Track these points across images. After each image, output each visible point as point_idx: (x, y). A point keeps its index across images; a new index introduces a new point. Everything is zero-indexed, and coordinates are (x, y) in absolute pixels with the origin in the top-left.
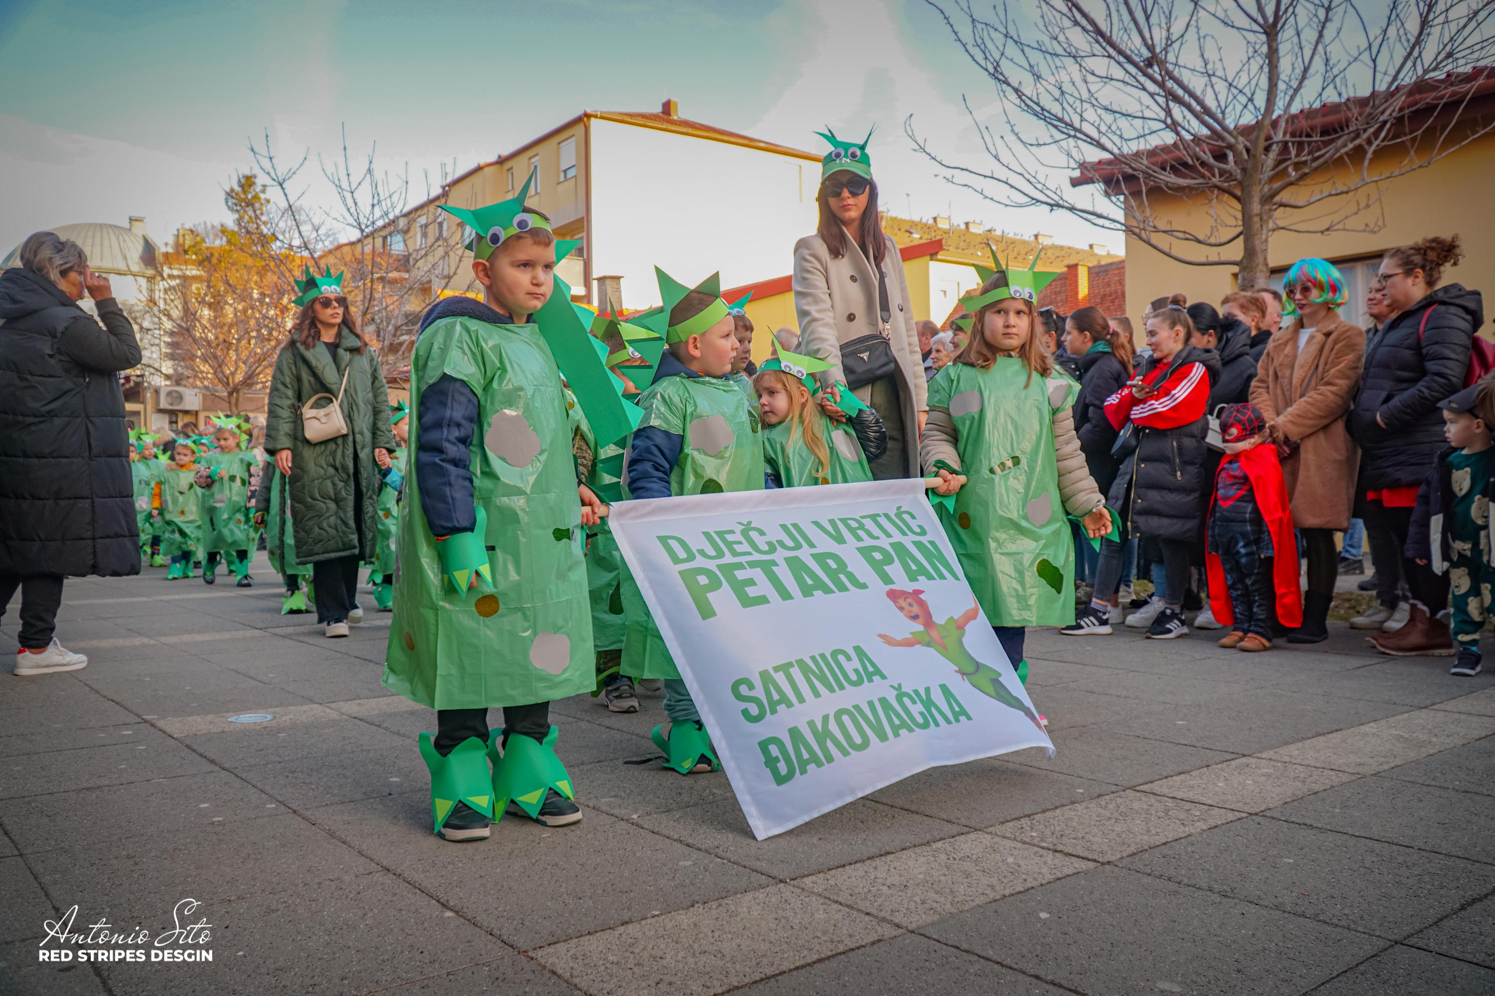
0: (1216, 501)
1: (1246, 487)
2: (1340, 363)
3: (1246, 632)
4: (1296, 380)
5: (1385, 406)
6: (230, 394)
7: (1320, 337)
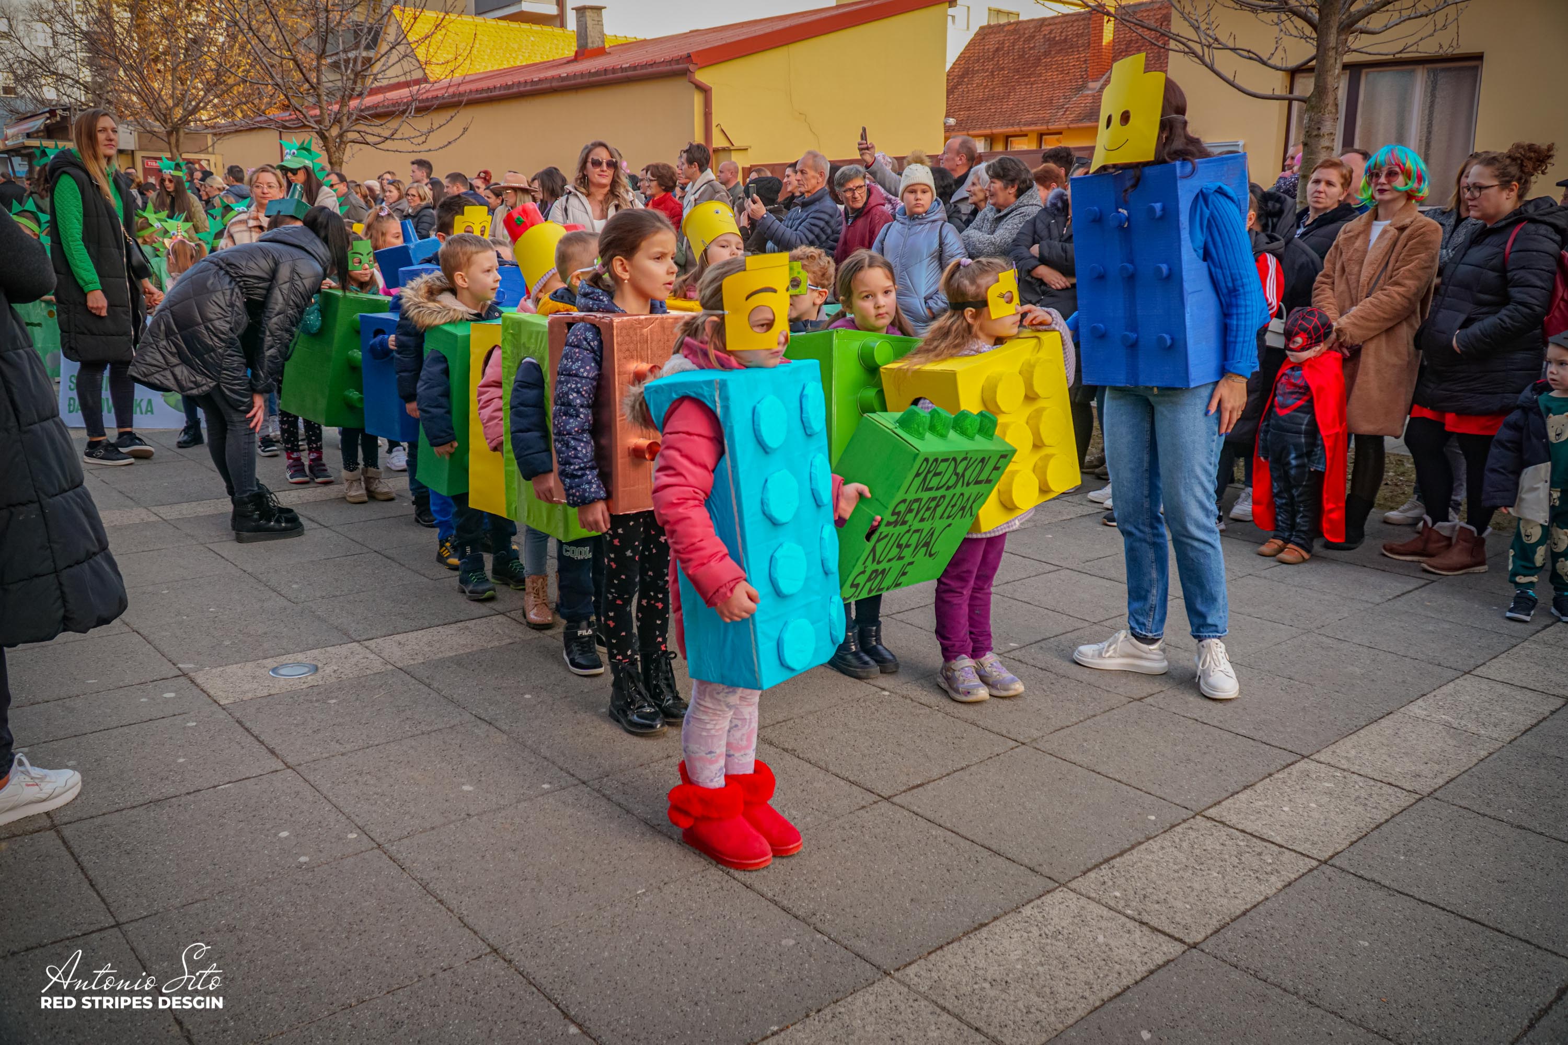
0: (1272, 406)
1: (1306, 398)
2: (1412, 261)
3: (1287, 541)
4: (1364, 278)
5: (1464, 331)
6: (169, 134)
7: (1393, 232)
